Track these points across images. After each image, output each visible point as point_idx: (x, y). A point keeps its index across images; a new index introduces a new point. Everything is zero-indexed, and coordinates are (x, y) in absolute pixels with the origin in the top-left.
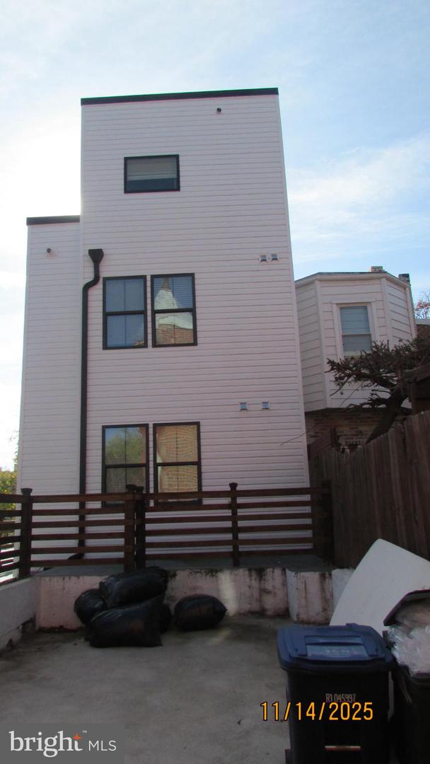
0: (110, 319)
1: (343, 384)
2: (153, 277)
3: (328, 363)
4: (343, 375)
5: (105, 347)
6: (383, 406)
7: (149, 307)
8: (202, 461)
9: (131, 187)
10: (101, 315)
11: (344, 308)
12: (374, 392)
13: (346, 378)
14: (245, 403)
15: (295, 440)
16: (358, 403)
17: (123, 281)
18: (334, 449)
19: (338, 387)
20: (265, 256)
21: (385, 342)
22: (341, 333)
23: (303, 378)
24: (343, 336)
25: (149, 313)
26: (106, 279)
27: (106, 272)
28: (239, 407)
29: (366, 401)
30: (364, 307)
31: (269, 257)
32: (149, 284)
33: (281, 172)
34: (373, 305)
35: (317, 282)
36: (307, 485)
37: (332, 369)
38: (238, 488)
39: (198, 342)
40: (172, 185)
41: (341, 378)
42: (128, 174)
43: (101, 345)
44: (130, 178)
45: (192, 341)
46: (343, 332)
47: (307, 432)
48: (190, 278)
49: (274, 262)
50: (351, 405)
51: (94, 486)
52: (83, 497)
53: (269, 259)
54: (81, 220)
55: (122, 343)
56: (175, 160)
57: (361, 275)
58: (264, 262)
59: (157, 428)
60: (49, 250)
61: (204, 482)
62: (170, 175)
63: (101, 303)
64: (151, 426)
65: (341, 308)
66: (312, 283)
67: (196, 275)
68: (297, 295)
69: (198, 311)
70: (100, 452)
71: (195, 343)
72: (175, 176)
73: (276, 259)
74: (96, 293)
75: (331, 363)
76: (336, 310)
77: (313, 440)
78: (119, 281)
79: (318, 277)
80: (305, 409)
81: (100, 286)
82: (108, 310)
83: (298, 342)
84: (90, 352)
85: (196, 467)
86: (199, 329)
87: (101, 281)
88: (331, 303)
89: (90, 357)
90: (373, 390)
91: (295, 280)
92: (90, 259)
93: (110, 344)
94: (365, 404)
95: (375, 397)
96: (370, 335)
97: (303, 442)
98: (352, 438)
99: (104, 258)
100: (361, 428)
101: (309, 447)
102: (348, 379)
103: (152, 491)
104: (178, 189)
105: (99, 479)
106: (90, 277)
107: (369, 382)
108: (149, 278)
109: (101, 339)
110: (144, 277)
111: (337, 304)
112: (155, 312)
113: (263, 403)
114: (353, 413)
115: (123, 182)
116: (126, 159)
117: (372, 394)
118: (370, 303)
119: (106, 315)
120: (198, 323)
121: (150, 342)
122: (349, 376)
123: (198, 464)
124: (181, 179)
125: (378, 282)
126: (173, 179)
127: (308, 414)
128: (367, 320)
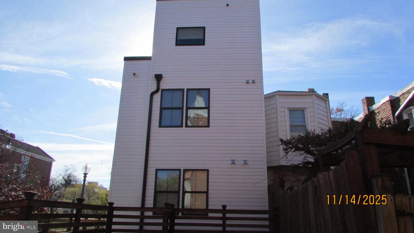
0: (163, 111)
1: (288, 153)
2: (188, 90)
3: (280, 140)
4: (288, 147)
5: (160, 126)
6: (310, 166)
7: (185, 105)
8: (209, 191)
9: (179, 42)
10: (159, 109)
11: (291, 110)
12: (305, 158)
13: (289, 149)
14: (234, 160)
15: (261, 182)
16: (296, 163)
17: (172, 91)
18: (281, 189)
19: (285, 154)
20: (248, 81)
21: (313, 130)
22: (289, 124)
23: (267, 148)
24: (291, 126)
25: (185, 109)
26: (163, 90)
27: (163, 86)
28: (231, 162)
29: (301, 163)
30: (302, 110)
31: (250, 81)
32: (185, 93)
33: (259, 37)
34: (307, 109)
35: (277, 96)
36: (267, 208)
37: (282, 144)
38: (227, 208)
39: (210, 125)
40: (201, 42)
41: (286, 149)
42: (178, 36)
43: (158, 125)
44: (179, 38)
45: (207, 125)
46: (290, 124)
47: (268, 178)
48: (208, 91)
49: (253, 84)
50: (292, 164)
51: (150, 203)
52: (143, 208)
53: (250, 82)
54: (152, 58)
55: (169, 124)
56: (203, 29)
57: (302, 93)
58: (248, 84)
59: (185, 171)
60: (134, 74)
61: (210, 203)
62: (200, 37)
63: (159, 103)
64: (182, 170)
65: (290, 111)
66: (274, 96)
67: (210, 89)
68: (265, 102)
69: (211, 109)
70: (154, 184)
71: (208, 126)
72: (203, 38)
73: (255, 83)
74: (157, 97)
75: (281, 140)
76: (287, 111)
77: (271, 182)
78: (170, 91)
79: (278, 93)
80: (267, 165)
81: (159, 93)
82: (163, 106)
83: (264, 128)
84: (152, 128)
85: (205, 195)
86: (211, 118)
87: (160, 91)
88: (284, 107)
89: (152, 131)
90: (305, 157)
91: (264, 94)
92: (155, 79)
93: (163, 124)
94: (300, 164)
95: (306, 161)
96: (305, 126)
97: (266, 184)
98: (295, 183)
99: (163, 79)
100: (299, 177)
101: (269, 186)
102: (291, 150)
103: (180, 207)
104: (204, 44)
105: (152, 198)
106: (154, 89)
107: (303, 152)
108: (185, 90)
109: (158, 122)
110: (183, 90)
111: (288, 108)
112: (188, 108)
113: (244, 160)
114: (294, 169)
115: (175, 40)
116: (178, 28)
117: (304, 159)
118: (306, 108)
119: (162, 109)
120: (211, 115)
121: (184, 125)
122: (291, 148)
123: (207, 193)
124: (206, 39)
125: (311, 97)
126: (202, 39)
127: (269, 168)
128: (304, 118)
